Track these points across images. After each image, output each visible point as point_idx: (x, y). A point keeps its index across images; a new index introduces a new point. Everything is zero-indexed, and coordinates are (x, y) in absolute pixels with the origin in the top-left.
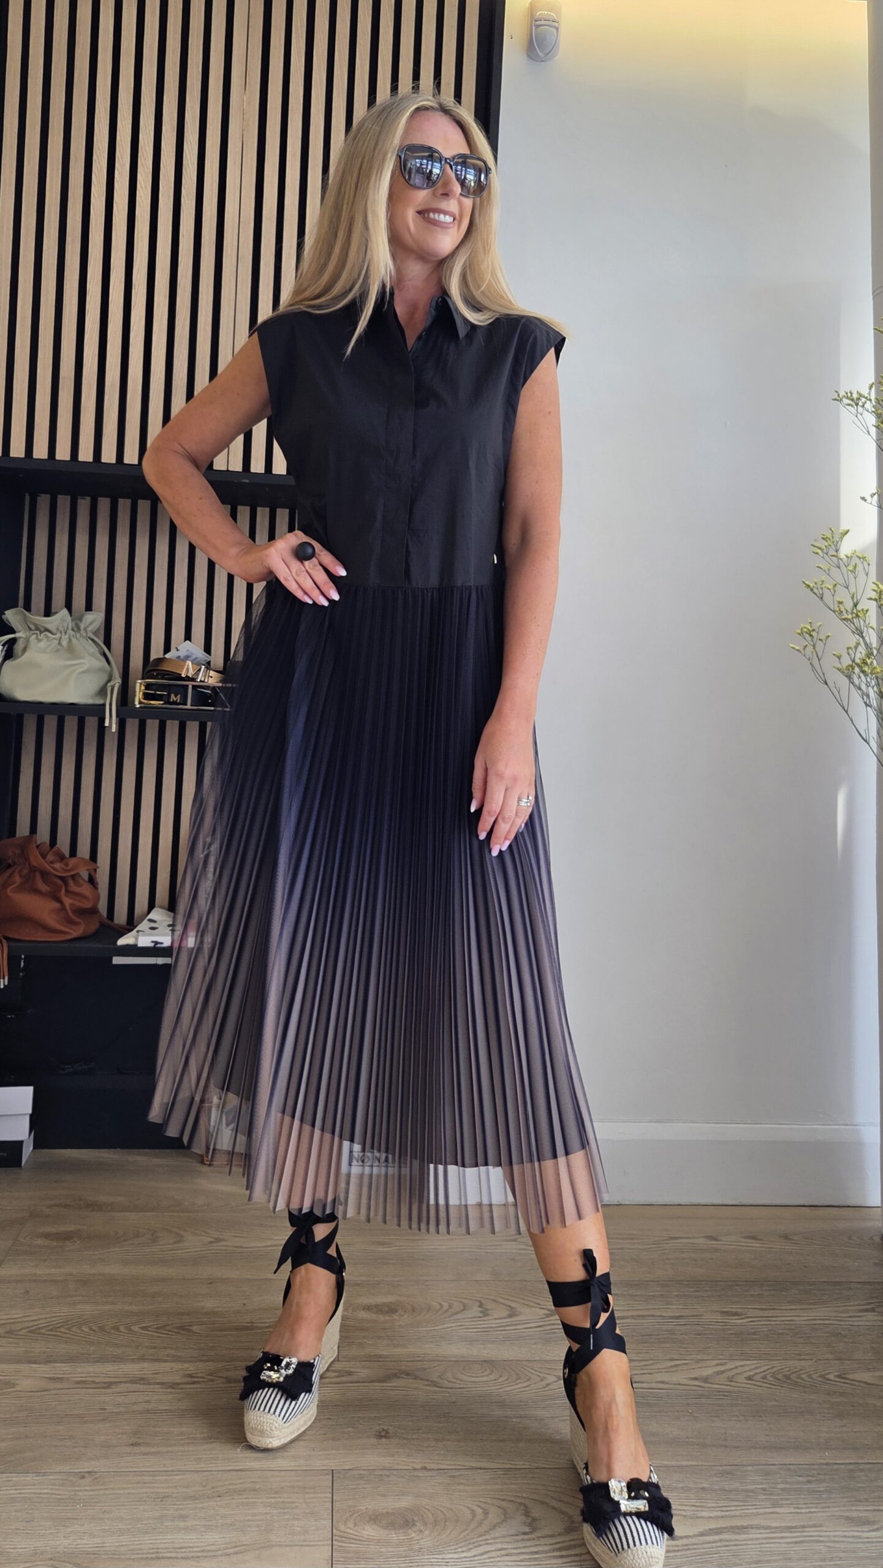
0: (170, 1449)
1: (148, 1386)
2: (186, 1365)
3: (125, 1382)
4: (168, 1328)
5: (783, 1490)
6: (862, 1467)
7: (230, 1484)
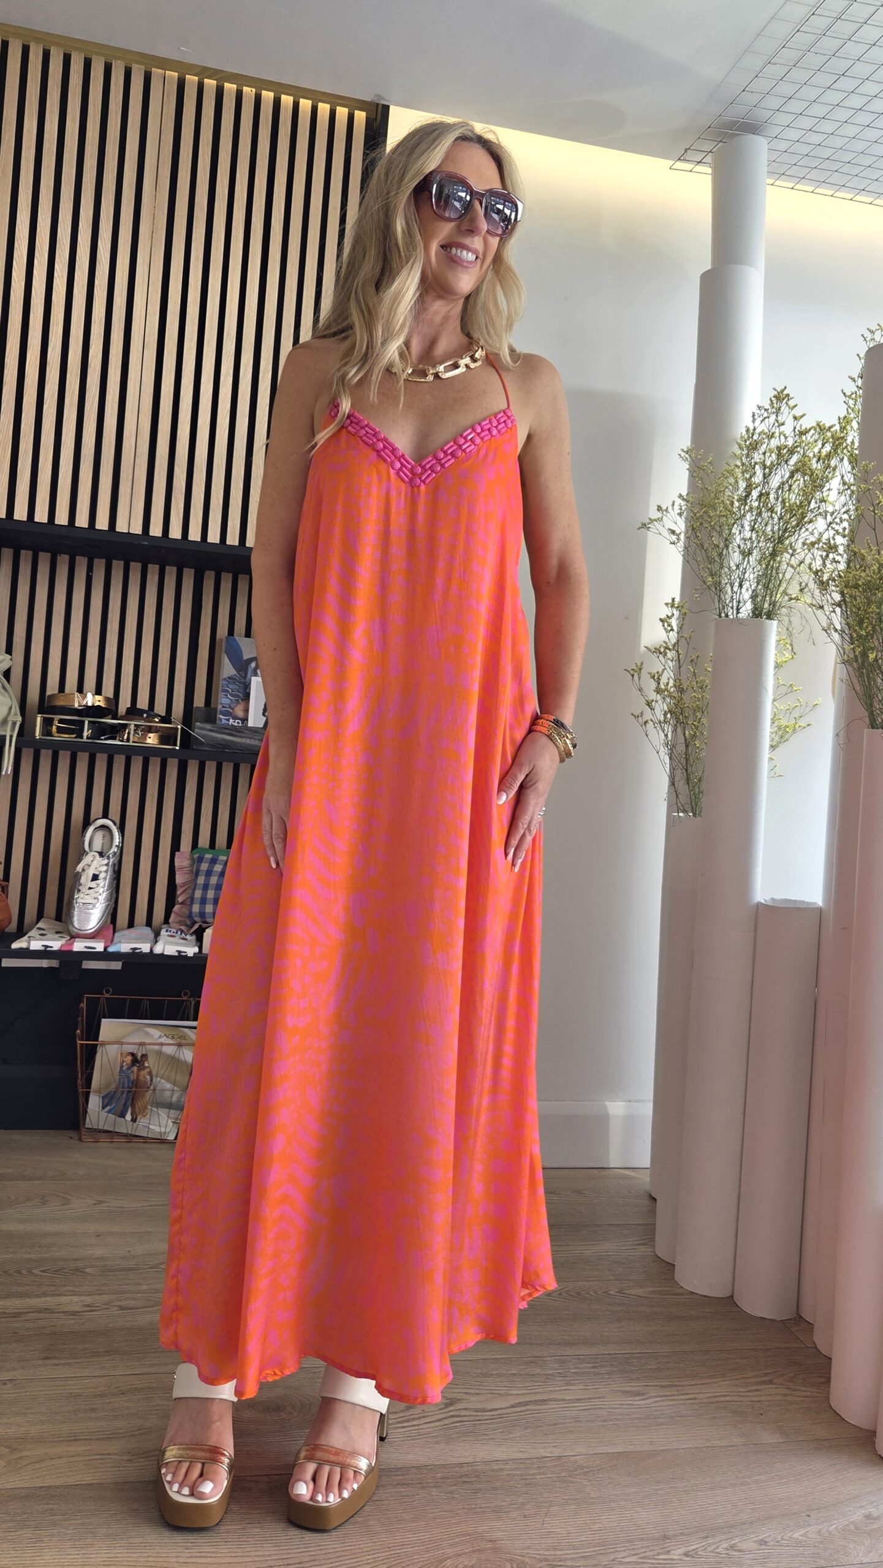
0: (77, 1361)
1: (52, 1315)
2: (83, 1298)
3: (32, 1312)
4: (65, 1270)
5: (575, 1373)
6: (635, 1355)
7: (130, 1385)
